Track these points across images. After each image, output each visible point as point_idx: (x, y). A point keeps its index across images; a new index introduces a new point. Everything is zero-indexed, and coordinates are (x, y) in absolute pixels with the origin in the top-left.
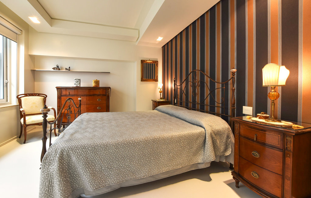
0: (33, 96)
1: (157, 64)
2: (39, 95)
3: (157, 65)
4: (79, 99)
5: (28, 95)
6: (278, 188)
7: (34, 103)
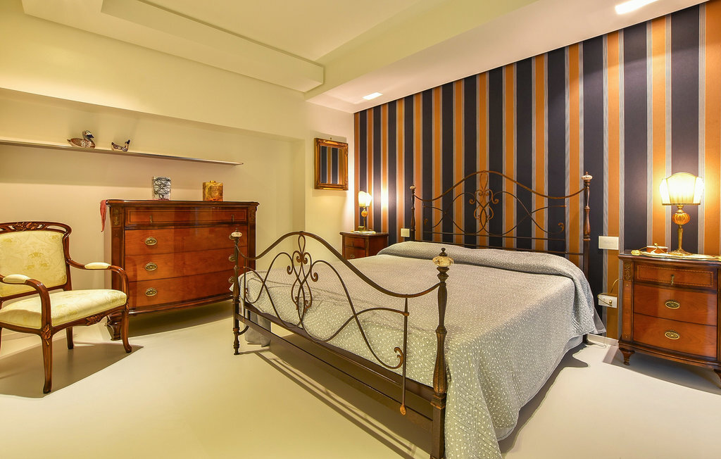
0: (29, 229)
2: (45, 226)
3: (345, 152)
4: (235, 234)
5: (11, 227)
6: (712, 344)
7: (36, 254)
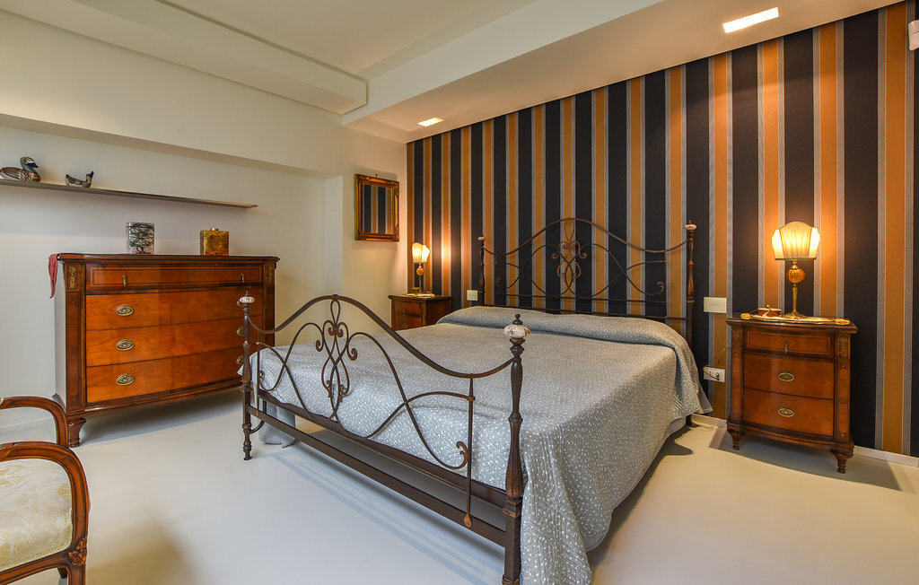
1: (397, 192)
3: (395, 194)
4: (245, 300)
